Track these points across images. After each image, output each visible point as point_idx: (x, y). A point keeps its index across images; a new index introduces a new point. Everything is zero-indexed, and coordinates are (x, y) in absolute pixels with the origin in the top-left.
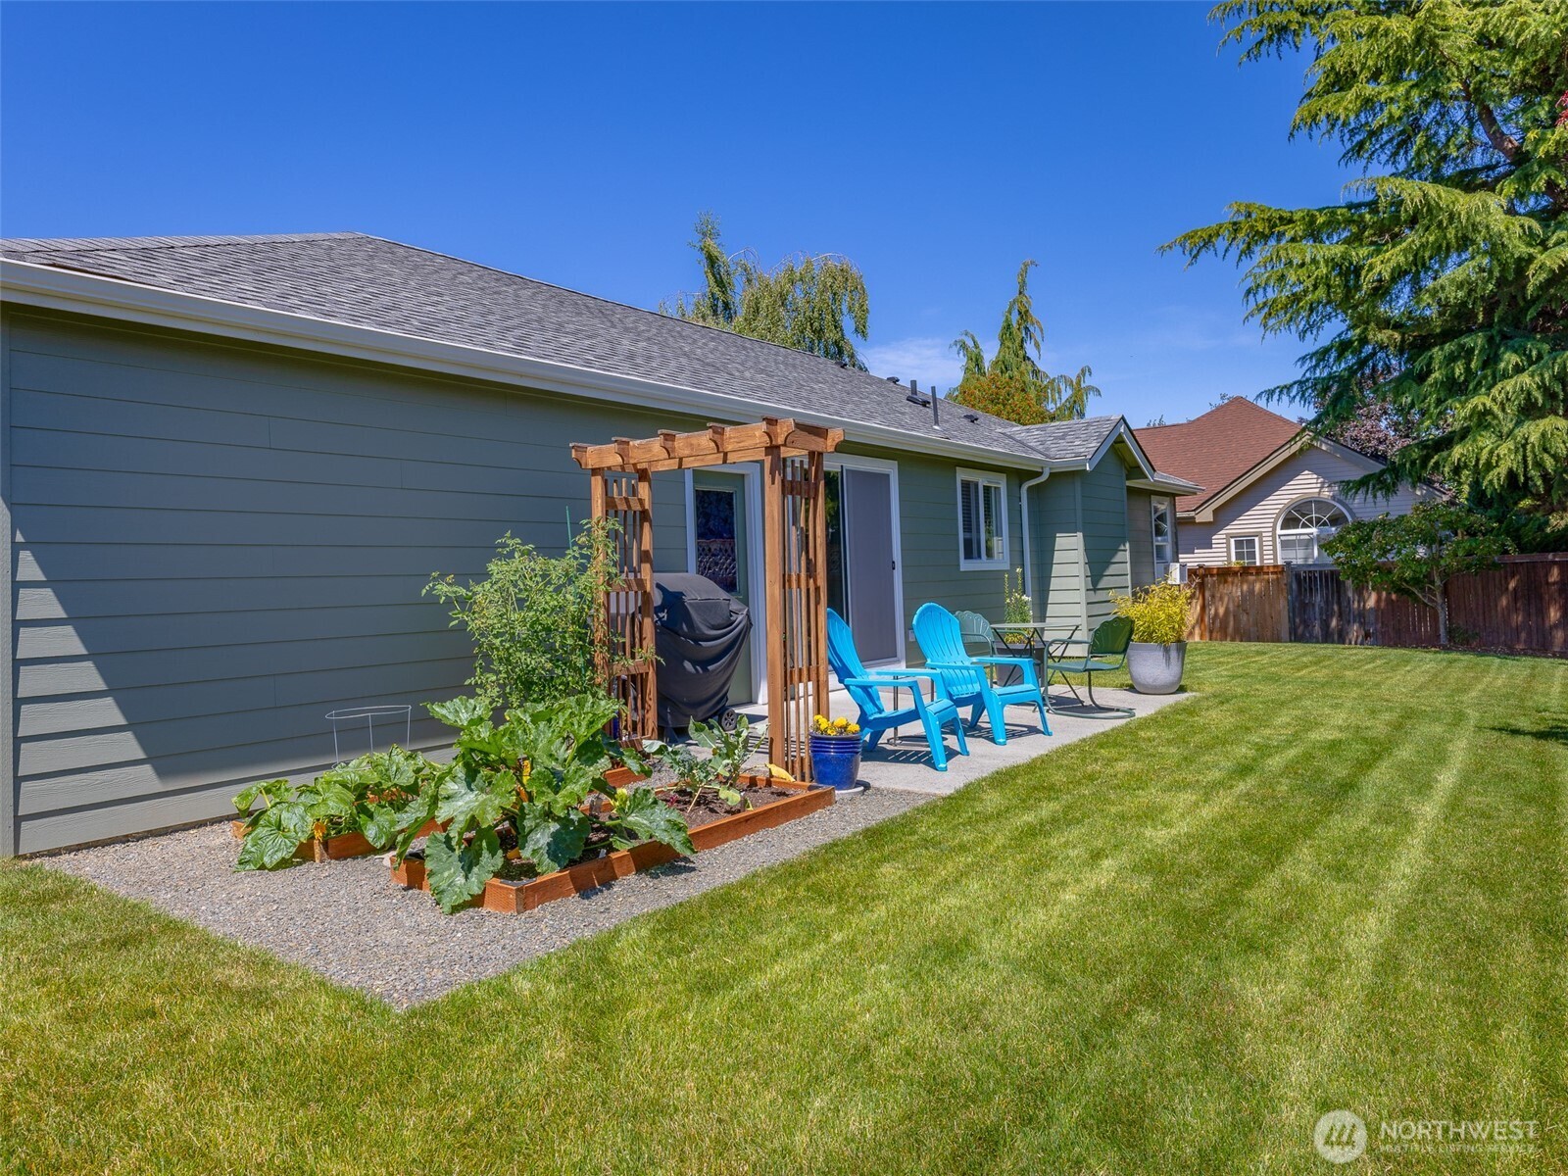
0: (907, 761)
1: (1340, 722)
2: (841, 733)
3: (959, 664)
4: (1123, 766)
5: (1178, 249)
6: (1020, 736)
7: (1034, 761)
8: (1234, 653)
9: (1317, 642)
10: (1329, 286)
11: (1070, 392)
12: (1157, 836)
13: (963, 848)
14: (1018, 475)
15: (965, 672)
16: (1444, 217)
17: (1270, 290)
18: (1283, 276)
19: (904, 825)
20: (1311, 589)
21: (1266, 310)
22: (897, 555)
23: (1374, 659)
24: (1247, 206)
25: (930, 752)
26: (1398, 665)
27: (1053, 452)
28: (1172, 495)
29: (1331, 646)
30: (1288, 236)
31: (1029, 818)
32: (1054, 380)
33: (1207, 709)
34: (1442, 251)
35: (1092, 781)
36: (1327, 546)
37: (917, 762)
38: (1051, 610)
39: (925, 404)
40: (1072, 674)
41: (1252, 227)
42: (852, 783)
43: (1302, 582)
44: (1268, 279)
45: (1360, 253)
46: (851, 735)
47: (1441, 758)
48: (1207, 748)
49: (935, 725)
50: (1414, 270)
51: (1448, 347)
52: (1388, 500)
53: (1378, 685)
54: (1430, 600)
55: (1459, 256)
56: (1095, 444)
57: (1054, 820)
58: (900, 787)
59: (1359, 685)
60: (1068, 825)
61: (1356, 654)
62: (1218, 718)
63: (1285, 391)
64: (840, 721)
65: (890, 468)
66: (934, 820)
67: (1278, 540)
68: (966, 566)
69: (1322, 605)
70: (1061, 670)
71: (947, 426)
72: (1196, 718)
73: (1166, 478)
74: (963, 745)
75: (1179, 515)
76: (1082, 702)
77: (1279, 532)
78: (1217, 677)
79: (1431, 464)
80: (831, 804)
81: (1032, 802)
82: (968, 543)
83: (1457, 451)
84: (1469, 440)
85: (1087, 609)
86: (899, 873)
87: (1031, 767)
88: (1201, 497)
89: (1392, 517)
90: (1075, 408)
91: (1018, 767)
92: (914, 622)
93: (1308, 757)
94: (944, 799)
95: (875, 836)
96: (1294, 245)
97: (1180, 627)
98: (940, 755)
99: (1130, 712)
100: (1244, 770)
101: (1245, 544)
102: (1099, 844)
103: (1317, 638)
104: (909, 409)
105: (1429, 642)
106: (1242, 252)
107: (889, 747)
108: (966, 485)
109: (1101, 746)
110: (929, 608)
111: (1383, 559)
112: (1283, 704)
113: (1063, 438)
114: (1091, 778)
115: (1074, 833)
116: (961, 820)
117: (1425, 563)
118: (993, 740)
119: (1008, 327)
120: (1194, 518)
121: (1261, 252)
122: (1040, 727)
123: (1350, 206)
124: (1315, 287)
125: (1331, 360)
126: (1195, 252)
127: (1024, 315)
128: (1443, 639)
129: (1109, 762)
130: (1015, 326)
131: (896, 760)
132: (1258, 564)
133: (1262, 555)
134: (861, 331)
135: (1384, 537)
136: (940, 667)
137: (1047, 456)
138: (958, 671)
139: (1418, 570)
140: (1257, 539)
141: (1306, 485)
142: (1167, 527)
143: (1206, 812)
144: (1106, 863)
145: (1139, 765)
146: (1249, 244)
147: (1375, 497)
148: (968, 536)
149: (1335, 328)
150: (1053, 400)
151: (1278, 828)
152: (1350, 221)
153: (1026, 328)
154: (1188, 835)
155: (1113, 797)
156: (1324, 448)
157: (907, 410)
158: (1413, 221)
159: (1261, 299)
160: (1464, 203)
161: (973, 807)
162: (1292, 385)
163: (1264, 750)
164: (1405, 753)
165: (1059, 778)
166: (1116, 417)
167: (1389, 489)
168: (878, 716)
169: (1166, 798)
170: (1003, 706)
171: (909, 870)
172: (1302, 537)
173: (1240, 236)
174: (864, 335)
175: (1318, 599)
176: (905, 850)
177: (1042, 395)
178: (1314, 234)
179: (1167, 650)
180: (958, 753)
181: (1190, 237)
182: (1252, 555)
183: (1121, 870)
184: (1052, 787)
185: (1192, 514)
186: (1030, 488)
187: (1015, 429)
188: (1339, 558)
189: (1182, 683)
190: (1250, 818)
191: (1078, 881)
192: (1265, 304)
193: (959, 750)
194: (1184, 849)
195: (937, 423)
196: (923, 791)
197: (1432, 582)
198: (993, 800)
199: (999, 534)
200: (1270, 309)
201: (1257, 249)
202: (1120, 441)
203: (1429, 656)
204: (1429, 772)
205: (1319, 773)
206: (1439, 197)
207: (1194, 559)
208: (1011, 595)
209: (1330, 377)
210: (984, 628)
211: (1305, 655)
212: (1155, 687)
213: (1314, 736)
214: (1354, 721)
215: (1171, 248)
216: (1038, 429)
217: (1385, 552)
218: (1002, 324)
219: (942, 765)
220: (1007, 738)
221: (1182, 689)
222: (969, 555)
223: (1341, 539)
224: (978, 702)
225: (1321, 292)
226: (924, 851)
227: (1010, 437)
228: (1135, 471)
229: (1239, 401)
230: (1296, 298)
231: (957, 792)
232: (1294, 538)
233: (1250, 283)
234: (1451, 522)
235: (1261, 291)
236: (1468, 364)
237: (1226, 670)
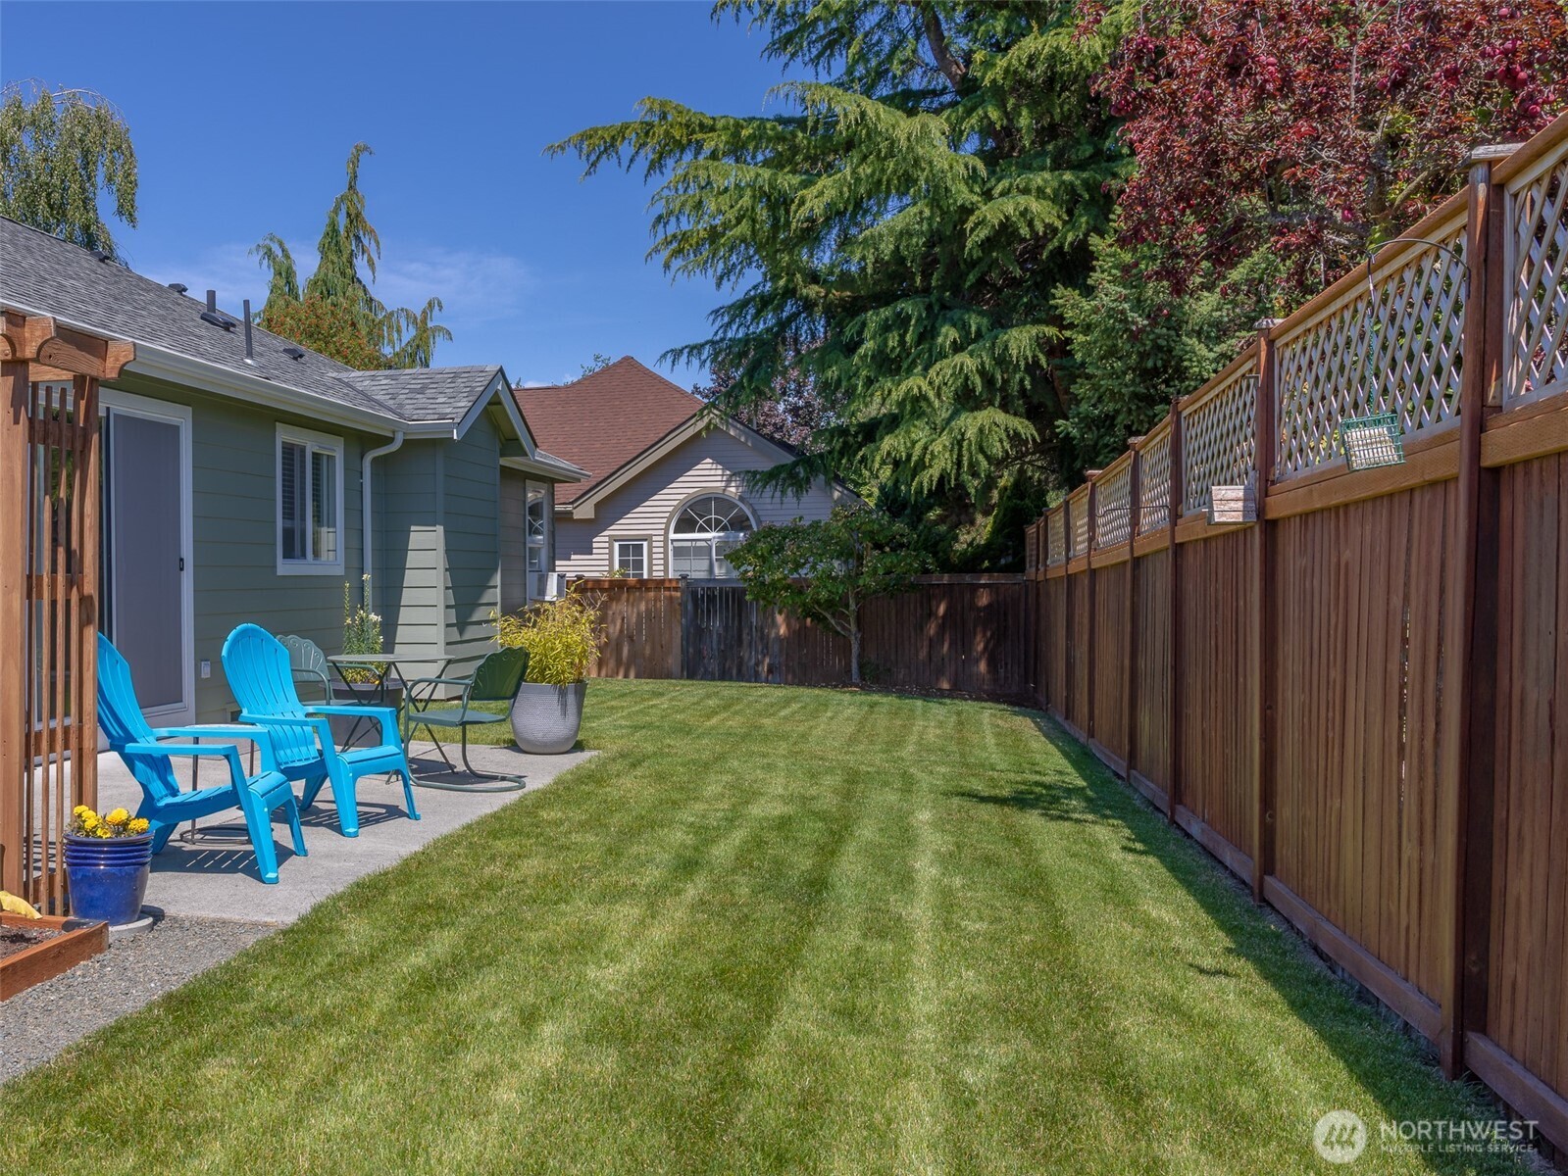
0: (216, 869)
1: (780, 791)
2: (118, 833)
3: (289, 717)
4: (532, 866)
5: (571, 151)
6: (377, 821)
7: (406, 862)
8: (624, 695)
9: (713, 679)
10: (754, 221)
11: (413, 332)
12: (607, 977)
13: (328, 1019)
14: (360, 440)
15: (297, 729)
16: (884, 146)
17: (684, 220)
18: (700, 202)
19: (227, 984)
20: (709, 611)
21: (675, 245)
22: (187, 551)
23: (788, 702)
24: (662, 104)
25: (253, 852)
26: (817, 710)
27: (408, 410)
28: (549, 480)
29: (734, 684)
30: (708, 148)
31: (418, 959)
32: (392, 314)
33: (618, 775)
34: (878, 189)
35: (495, 890)
36: (734, 557)
37: (233, 869)
38: (402, 634)
39: (228, 326)
40: (440, 728)
41: (667, 132)
42: (134, 912)
43: (701, 599)
44: (683, 205)
45: (787, 180)
46: (134, 837)
47: (907, 838)
48: (631, 833)
49: (262, 811)
50: (851, 210)
51: (886, 312)
52: (798, 499)
53: (804, 736)
54: (844, 628)
55: (901, 200)
56: (465, 403)
57: (456, 961)
58: (210, 914)
59: (785, 737)
60: (479, 968)
61: (765, 696)
62: (633, 788)
63: (695, 352)
64: (119, 814)
65: (180, 417)
66: (274, 971)
67: (670, 547)
68: (285, 568)
69: (721, 631)
70: (426, 721)
71: (263, 360)
72: (608, 789)
73: (546, 457)
74: (297, 837)
75: (558, 508)
76: (452, 767)
77: (672, 536)
78: (616, 728)
79: (858, 457)
80: (101, 951)
81: (416, 930)
82: (288, 535)
83: (888, 443)
84: (901, 431)
85: (446, 634)
86: (236, 1075)
87: (408, 872)
88: (585, 485)
89: (806, 523)
90: (417, 354)
91: (386, 874)
92: (224, 653)
93: (759, 843)
94: (284, 933)
95: (184, 1005)
96: (716, 163)
97: (581, 661)
98: (269, 855)
99: (519, 780)
100: (687, 866)
101: (631, 550)
102: (528, 997)
103: (713, 674)
104: (204, 330)
105: (839, 680)
106: (652, 162)
107: (188, 847)
108: (289, 450)
109: (495, 835)
110: (244, 632)
111: (796, 576)
112: (706, 766)
113: (421, 391)
114: (491, 886)
115: (489, 981)
116: (318, 970)
117: (842, 582)
118: (339, 829)
119: (333, 231)
120: (571, 513)
121: (674, 170)
122: (404, 807)
123: (781, 120)
124: (739, 221)
125: (749, 317)
126: (593, 158)
127: (355, 218)
128: (855, 677)
129: (512, 860)
130: (342, 232)
131: (199, 868)
132: (645, 577)
133: (650, 565)
134: (126, 210)
135: (799, 547)
136: (263, 722)
137: (401, 416)
138: (286, 728)
139: (834, 590)
140: (645, 544)
141: (706, 477)
142: (544, 522)
143: (660, 933)
144: (547, 1029)
145: (553, 865)
146: (661, 154)
147: (783, 492)
148: (289, 524)
149: (752, 278)
150: (391, 342)
151: (755, 955)
152: (780, 138)
153: (358, 238)
154: (645, 974)
155: (529, 916)
156: (732, 433)
157: (203, 332)
158: (849, 145)
159: (672, 229)
160: (902, 127)
161: (332, 946)
162: (702, 346)
163: (705, 835)
164: (867, 831)
165: (448, 889)
166: (492, 368)
167: (800, 486)
168: (170, 800)
169: (599, 915)
170: (355, 780)
171: (251, 1068)
172: (699, 544)
173: (652, 142)
174: (132, 219)
175: (716, 624)
176: (235, 1030)
177: (375, 335)
178: (737, 149)
179: (563, 693)
180: (293, 853)
181: (586, 136)
182: (639, 565)
183: (569, 1042)
184: (439, 906)
185: (569, 508)
186: (375, 460)
187: (353, 375)
188: (746, 571)
189: (579, 737)
190: (718, 938)
191: (514, 1066)
192: (674, 236)
193: (292, 846)
194: (647, 996)
195: (250, 355)
196: (248, 919)
197: (847, 606)
198: (358, 931)
199: (332, 524)
200: (680, 245)
201: (670, 162)
202: (496, 401)
203: (847, 697)
204: (903, 858)
205: (779, 866)
206: (878, 115)
207: (574, 566)
208: (353, 613)
209: (746, 341)
210: (316, 661)
211: (708, 696)
212: (545, 745)
213: (756, 810)
214: (795, 787)
215: (563, 149)
216: (386, 377)
217: (798, 566)
218: (323, 228)
219: (271, 875)
220: (361, 825)
221: (579, 747)
222: (289, 554)
223: (750, 547)
224: (316, 773)
225: (744, 228)
226: (267, 1030)
227: (348, 385)
228: (511, 444)
229: (628, 361)
230: (714, 235)
231: (302, 919)
232: (689, 544)
233: (660, 208)
234: (872, 532)
235: (673, 219)
236: (902, 337)
237: (623, 717)
